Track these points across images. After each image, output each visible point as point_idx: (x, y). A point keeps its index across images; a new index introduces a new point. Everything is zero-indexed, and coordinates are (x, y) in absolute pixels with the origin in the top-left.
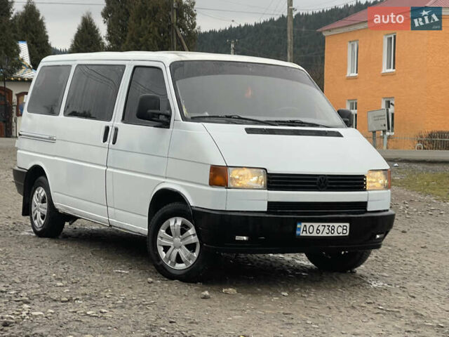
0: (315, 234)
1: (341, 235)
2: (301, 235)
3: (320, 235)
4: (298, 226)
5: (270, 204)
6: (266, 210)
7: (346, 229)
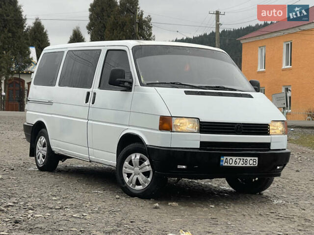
0: (233, 165)
1: (252, 165)
2: (224, 165)
3: (237, 165)
4: (222, 159)
5: (202, 143)
6: (199, 147)
7: (256, 162)
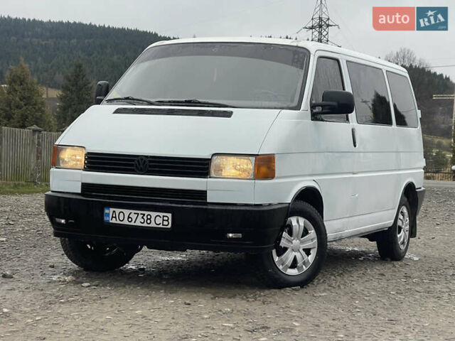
0: (126, 222)
1: (161, 226)
2: (111, 221)
3: (132, 223)
4: (106, 211)
5: (85, 186)
6: (80, 191)
7: (167, 220)
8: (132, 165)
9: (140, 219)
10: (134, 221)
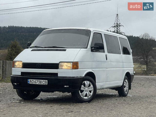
0: (34, 83)
1: (44, 84)
4: (28, 80)
5: (22, 73)
7: (46, 82)
8: (36, 66)
9: (38, 82)
10: (36, 83)
